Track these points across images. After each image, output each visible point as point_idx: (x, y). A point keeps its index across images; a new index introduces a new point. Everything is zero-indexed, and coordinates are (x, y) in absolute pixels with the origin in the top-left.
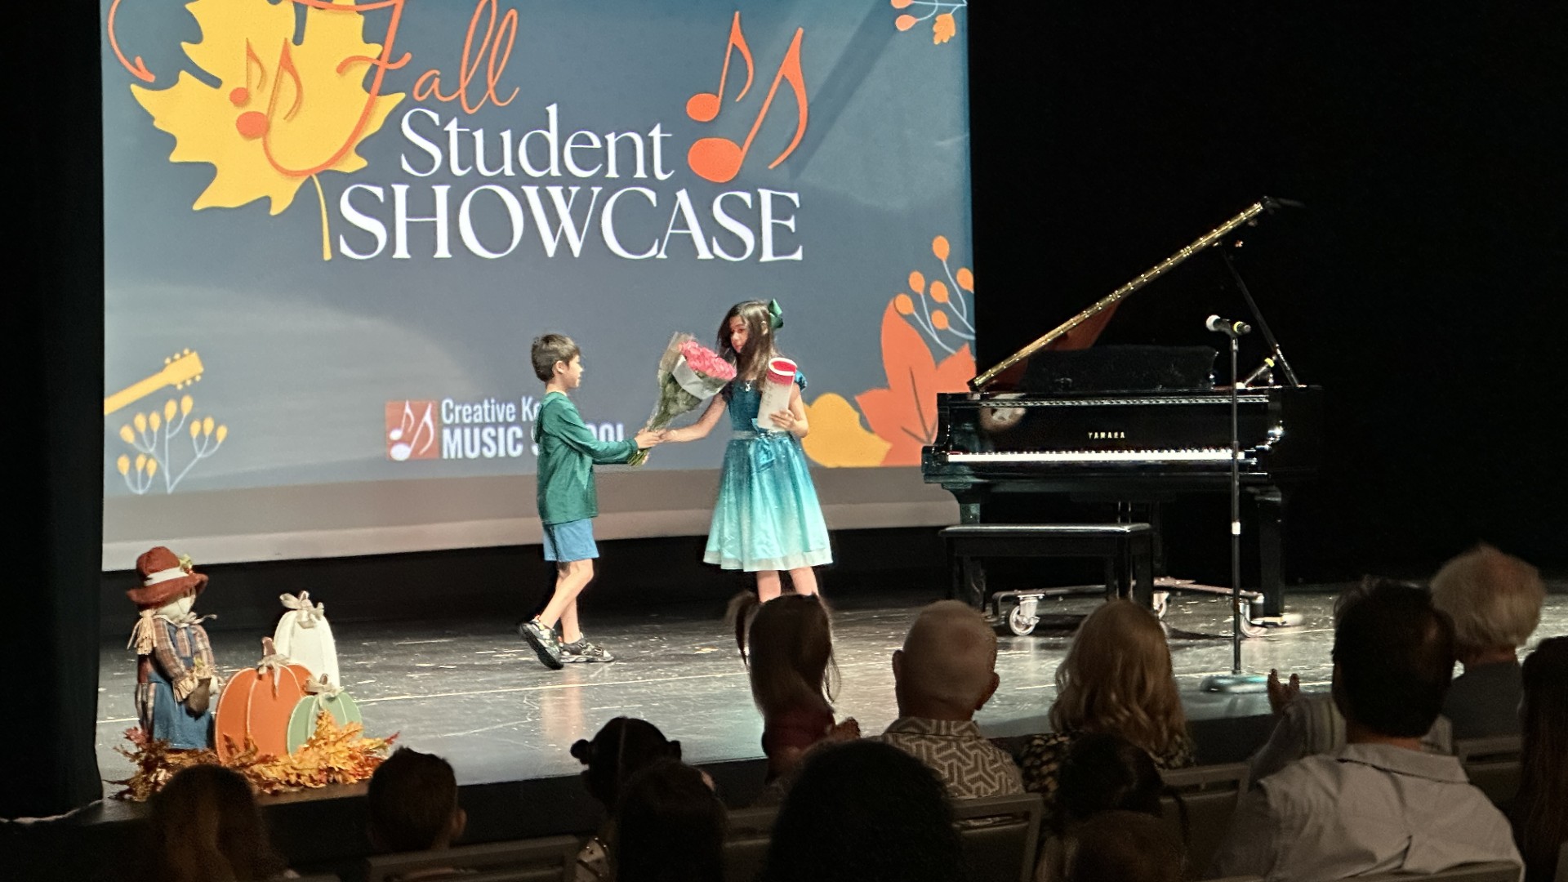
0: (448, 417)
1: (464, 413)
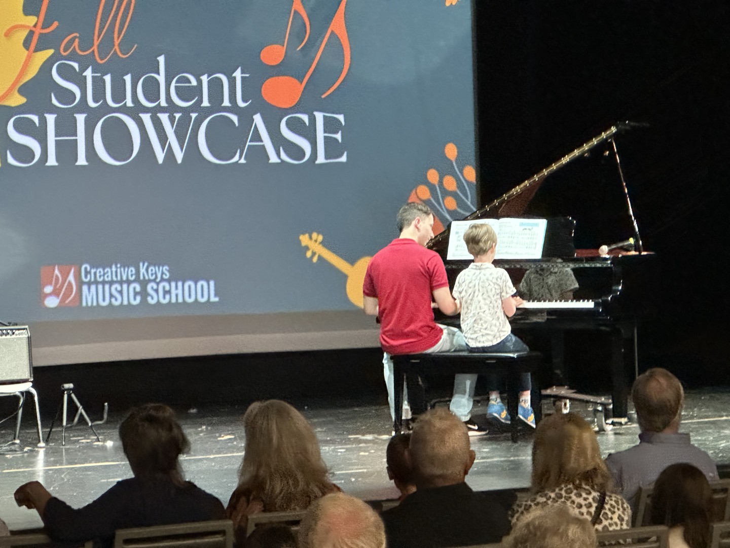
0: (86, 277)
1: (98, 275)
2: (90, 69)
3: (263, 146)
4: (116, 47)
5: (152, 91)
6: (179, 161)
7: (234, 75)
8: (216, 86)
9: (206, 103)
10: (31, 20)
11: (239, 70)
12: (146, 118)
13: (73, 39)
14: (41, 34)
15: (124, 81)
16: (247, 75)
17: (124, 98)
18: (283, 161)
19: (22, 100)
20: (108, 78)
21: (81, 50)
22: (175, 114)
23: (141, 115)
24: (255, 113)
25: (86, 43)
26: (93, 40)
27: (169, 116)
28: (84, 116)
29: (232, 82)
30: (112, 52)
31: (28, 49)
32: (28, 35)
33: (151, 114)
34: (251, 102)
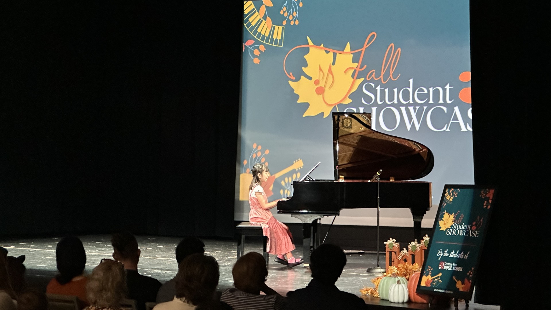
2: (379, 87)
3: (459, 123)
4: (391, 76)
5: (406, 96)
6: (417, 129)
7: (445, 87)
8: (436, 93)
9: (431, 101)
10: (356, 64)
11: (448, 85)
12: (403, 109)
13: (372, 73)
14: (359, 71)
15: (394, 92)
16: (453, 87)
17: (394, 99)
18: (468, 131)
19: (351, 101)
20: (387, 90)
21: (376, 78)
22: (416, 107)
23: (401, 108)
24: (455, 106)
25: (378, 75)
26: (381, 73)
27: (413, 108)
28: (376, 108)
29: (445, 91)
30: (389, 78)
31: (353, 78)
32: (353, 72)
33: (405, 107)
34: (453, 101)
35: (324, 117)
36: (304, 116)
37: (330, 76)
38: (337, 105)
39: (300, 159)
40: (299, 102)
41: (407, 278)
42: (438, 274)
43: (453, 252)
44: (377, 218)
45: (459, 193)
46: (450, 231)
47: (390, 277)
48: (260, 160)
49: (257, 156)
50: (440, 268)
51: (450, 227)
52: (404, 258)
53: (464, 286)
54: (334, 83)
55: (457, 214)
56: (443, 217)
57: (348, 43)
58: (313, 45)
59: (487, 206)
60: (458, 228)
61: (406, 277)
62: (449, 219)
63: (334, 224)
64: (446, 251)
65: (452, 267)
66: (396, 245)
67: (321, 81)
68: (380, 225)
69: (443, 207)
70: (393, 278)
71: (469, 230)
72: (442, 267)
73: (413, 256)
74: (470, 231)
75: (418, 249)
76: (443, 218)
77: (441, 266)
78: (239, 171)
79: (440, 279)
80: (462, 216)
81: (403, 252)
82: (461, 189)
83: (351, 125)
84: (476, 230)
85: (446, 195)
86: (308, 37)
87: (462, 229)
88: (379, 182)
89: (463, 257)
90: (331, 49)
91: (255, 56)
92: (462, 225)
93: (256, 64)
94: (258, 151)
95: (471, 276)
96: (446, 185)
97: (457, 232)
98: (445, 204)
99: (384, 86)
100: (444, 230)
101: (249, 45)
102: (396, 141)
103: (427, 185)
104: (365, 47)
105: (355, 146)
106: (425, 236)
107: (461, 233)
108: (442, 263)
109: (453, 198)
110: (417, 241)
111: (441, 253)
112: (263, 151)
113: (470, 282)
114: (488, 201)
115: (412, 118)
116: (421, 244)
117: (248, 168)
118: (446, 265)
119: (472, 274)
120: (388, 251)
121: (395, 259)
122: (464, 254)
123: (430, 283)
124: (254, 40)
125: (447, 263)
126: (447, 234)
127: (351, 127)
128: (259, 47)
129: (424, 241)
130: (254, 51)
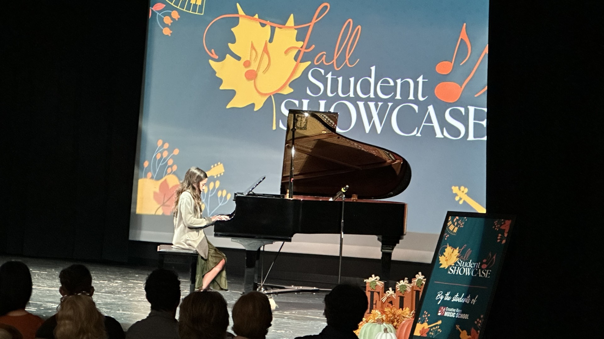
2: (330, 73)
3: (433, 126)
4: (347, 61)
5: (366, 88)
6: (379, 132)
7: (418, 80)
8: (405, 86)
9: (398, 97)
10: (300, 44)
11: (422, 77)
12: (361, 104)
13: (322, 56)
14: (305, 52)
15: (350, 81)
16: (427, 80)
17: (349, 91)
18: (445, 137)
19: (291, 90)
20: (340, 79)
21: (327, 63)
22: (379, 103)
23: (358, 102)
24: (429, 105)
25: (330, 58)
26: (334, 56)
27: (375, 104)
29: (416, 84)
30: (344, 63)
31: (296, 61)
32: (297, 53)
33: (364, 102)
34: (427, 98)
35: (256, 109)
36: (228, 107)
37: (266, 56)
38: (273, 95)
39: (221, 163)
40: (221, 88)
41: (394, 325)
42: (437, 322)
43: (457, 295)
44: (339, 245)
45: (466, 222)
46: (453, 269)
47: (373, 323)
48: (166, 162)
49: (162, 157)
50: (439, 314)
51: (453, 265)
52: (389, 300)
53: (470, 337)
54: (270, 65)
55: (462, 249)
56: (445, 251)
57: (292, 15)
58: (243, 14)
59: (502, 240)
60: (464, 265)
61: (392, 324)
62: (452, 254)
63: (282, 251)
64: (448, 294)
65: (455, 313)
66: (380, 284)
67: (252, 63)
68: (343, 255)
69: (445, 239)
70: (378, 325)
71: (477, 268)
72: (442, 313)
73: (402, 299)
74: (480, 270)
75: (409, 290)
76: (444, 253)
77: (440, 312)
78: (138, 175)
79: (439, 328)
80: (469, 251)
81: (388, 293)
82: (468, 218)
83: (306, 125)
84: (487, 269)
85: (448, 224)
86: (238, 4)
87: (469, 266)
88: (344, 201)
89: (470, 302)
90: (268, 21)
91: (165, 25)
92: (470, 262)
93: (167, 35)
94: (165, 150)
95: (479, 325)
96: (448, 212)
97: (462, 270)
98: (448, 236)
99: (336, 74)
100: (446, 268)
101: (158, 10)
102: (363, 149)
103: (401, 208)
104: (314, 21)
105: (309, 152)
106: (418, 274)
107: (467, 272)
108: (442, 308)
109: (457, 228)
110: (408, 280)
111: (441, 296)
112: (170, 150)
113: (477, 333)
114: (503, 234)
115: (372, 118)
116: (413, 283)
117: (150, 171)
118: (448, 311)
119: (480, 323)
120: (369, 291)
121: (378, 301)
122: (471, 299)
123: (427, 331)
124: (165, 4)
125: (449, 309)
126: (449, 272)
127: (305, 128)
128: (171, 13)
129: (416, 280)
130: (165, 18)
